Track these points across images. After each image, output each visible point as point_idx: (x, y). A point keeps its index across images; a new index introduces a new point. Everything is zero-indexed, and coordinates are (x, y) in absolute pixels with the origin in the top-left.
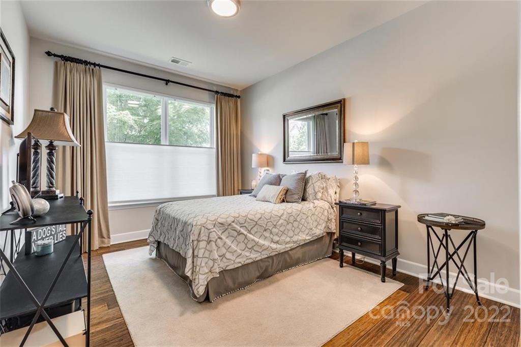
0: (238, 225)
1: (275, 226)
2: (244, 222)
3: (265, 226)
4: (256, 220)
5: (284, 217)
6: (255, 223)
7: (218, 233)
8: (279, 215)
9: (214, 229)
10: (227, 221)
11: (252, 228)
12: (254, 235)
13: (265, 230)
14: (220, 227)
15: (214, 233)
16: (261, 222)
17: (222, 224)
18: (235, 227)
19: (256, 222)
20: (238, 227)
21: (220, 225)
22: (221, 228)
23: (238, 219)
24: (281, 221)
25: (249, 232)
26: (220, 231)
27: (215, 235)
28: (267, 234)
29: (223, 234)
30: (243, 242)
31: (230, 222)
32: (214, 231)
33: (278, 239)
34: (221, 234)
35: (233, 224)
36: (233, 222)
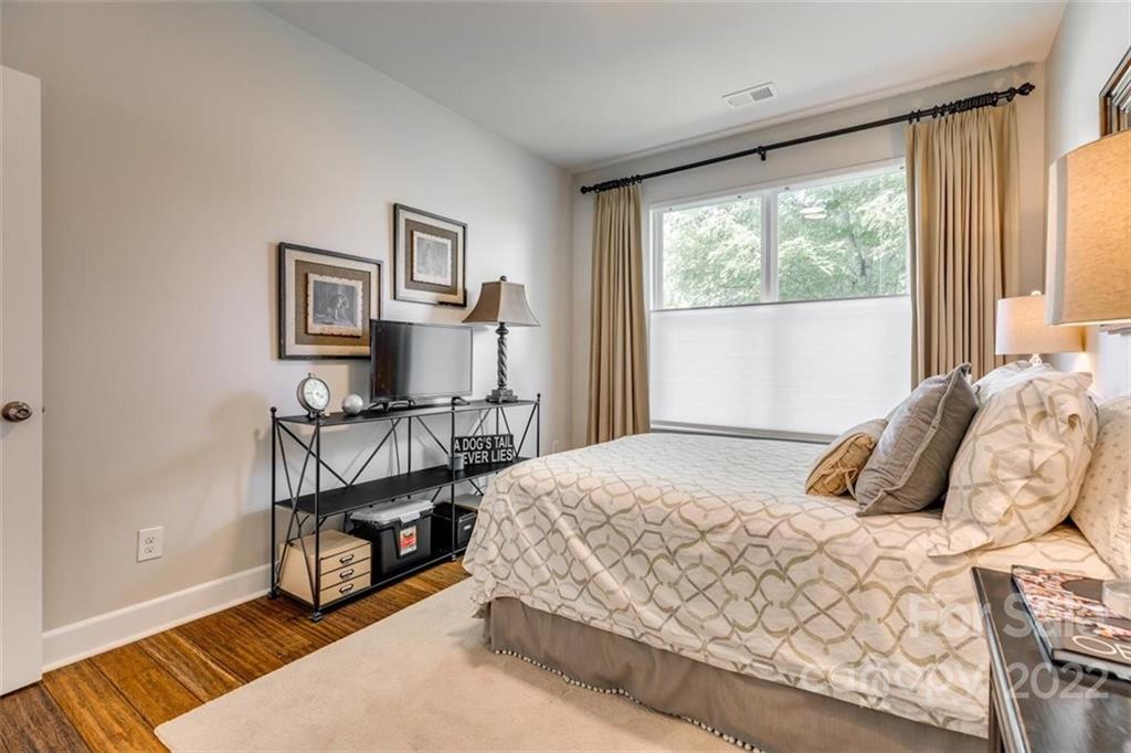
0: (557, 507)
1: (671, 556)
2: (574, 505)
3: (633, 540)
4: (610, 512)
5: (720, 539)
6: (604, 518)
7: (510, 508)
8: (704, 524)
9: (507, 497)
10: (536, 486)
11: (591, 529)
12: (594, 551)
13: (632, 552)
14: (520, 495)
15: (502, 503)
16: (623, 523)
17: (524, 490)
18: (548, 510)
19: (609, 517)
20: (555, 513)
21: (521, 492)
22: (520, 499)
23: (562, 491)
24: (702, 548)
25: (583, 537)
26: (516, 505)
27: (503, 510)
28: (636, 566)
29: (521, 515)
30: (562, 554)
31: (541, 492)
32: (504, 500)
33: (676, 602)
34: (517, 514)
35: (545, 498)
36: (549, 494)
